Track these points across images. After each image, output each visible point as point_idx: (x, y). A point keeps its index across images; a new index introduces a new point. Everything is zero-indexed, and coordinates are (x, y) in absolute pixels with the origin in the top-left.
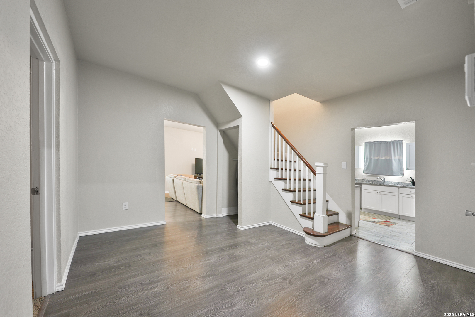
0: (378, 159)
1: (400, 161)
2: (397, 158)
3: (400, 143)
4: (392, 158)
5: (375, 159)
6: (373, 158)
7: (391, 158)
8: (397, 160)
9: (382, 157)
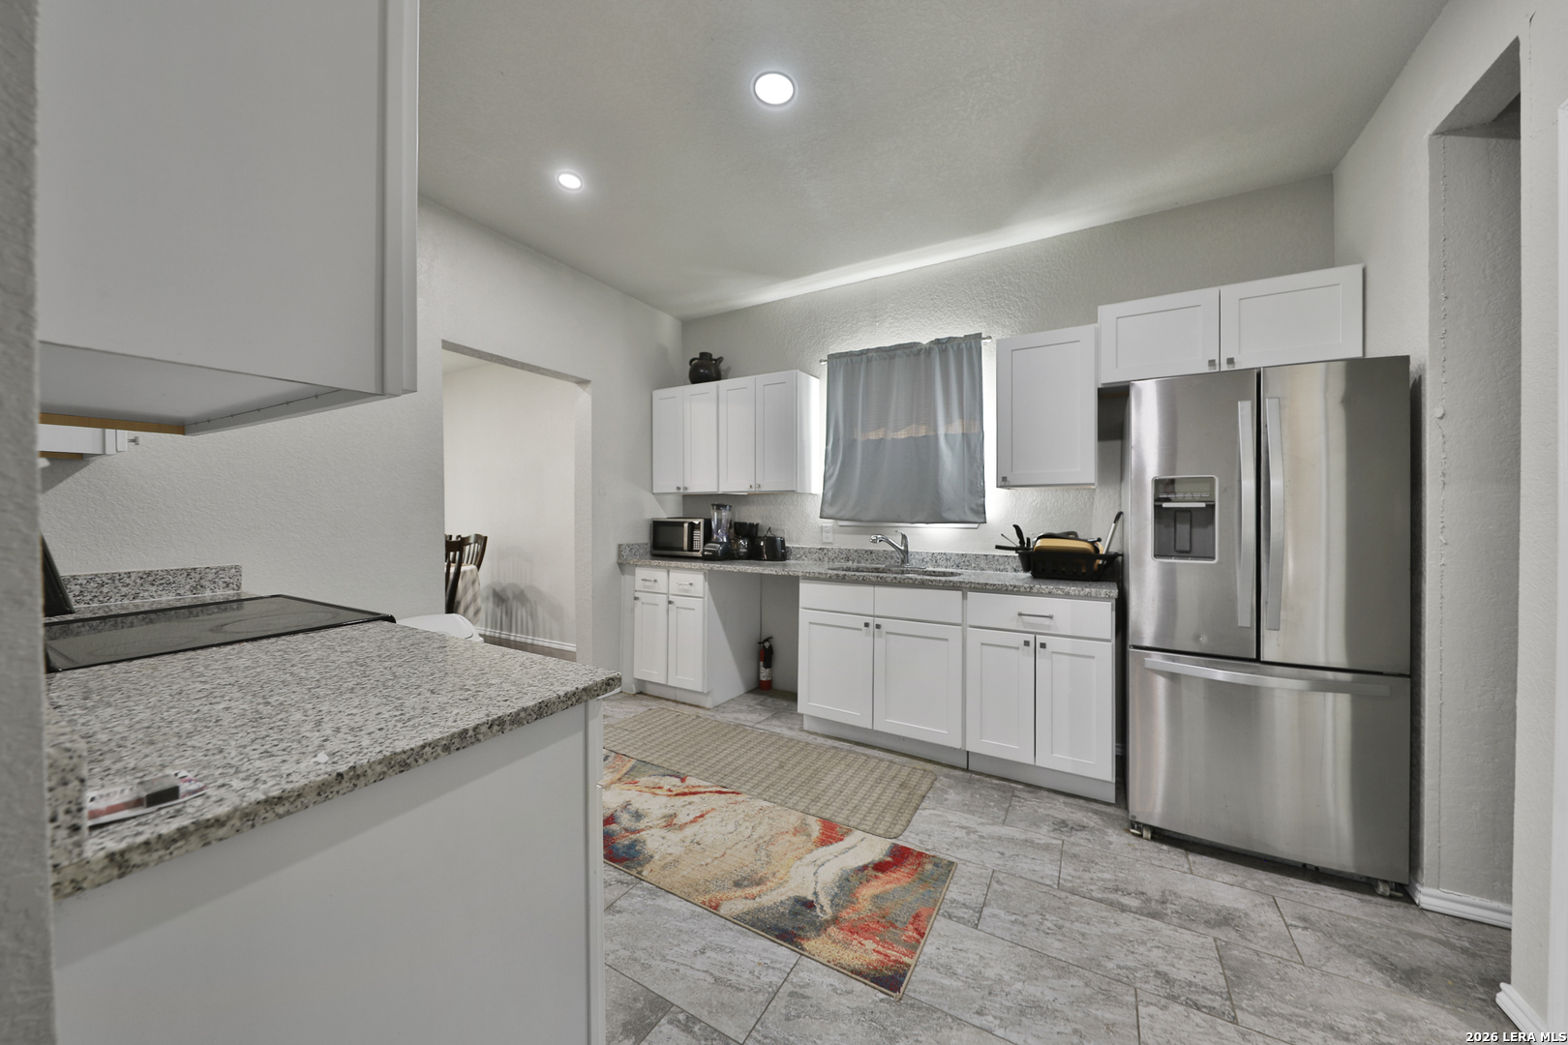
0: (880, 442)
1: (969, 446)
2: (957, 428)
3: (970, 350)
4: (936, 429)
5: (868, 440)
6: (860, 438)
7: (932, 433)
8: (959, 440)
9: (896, 430)
